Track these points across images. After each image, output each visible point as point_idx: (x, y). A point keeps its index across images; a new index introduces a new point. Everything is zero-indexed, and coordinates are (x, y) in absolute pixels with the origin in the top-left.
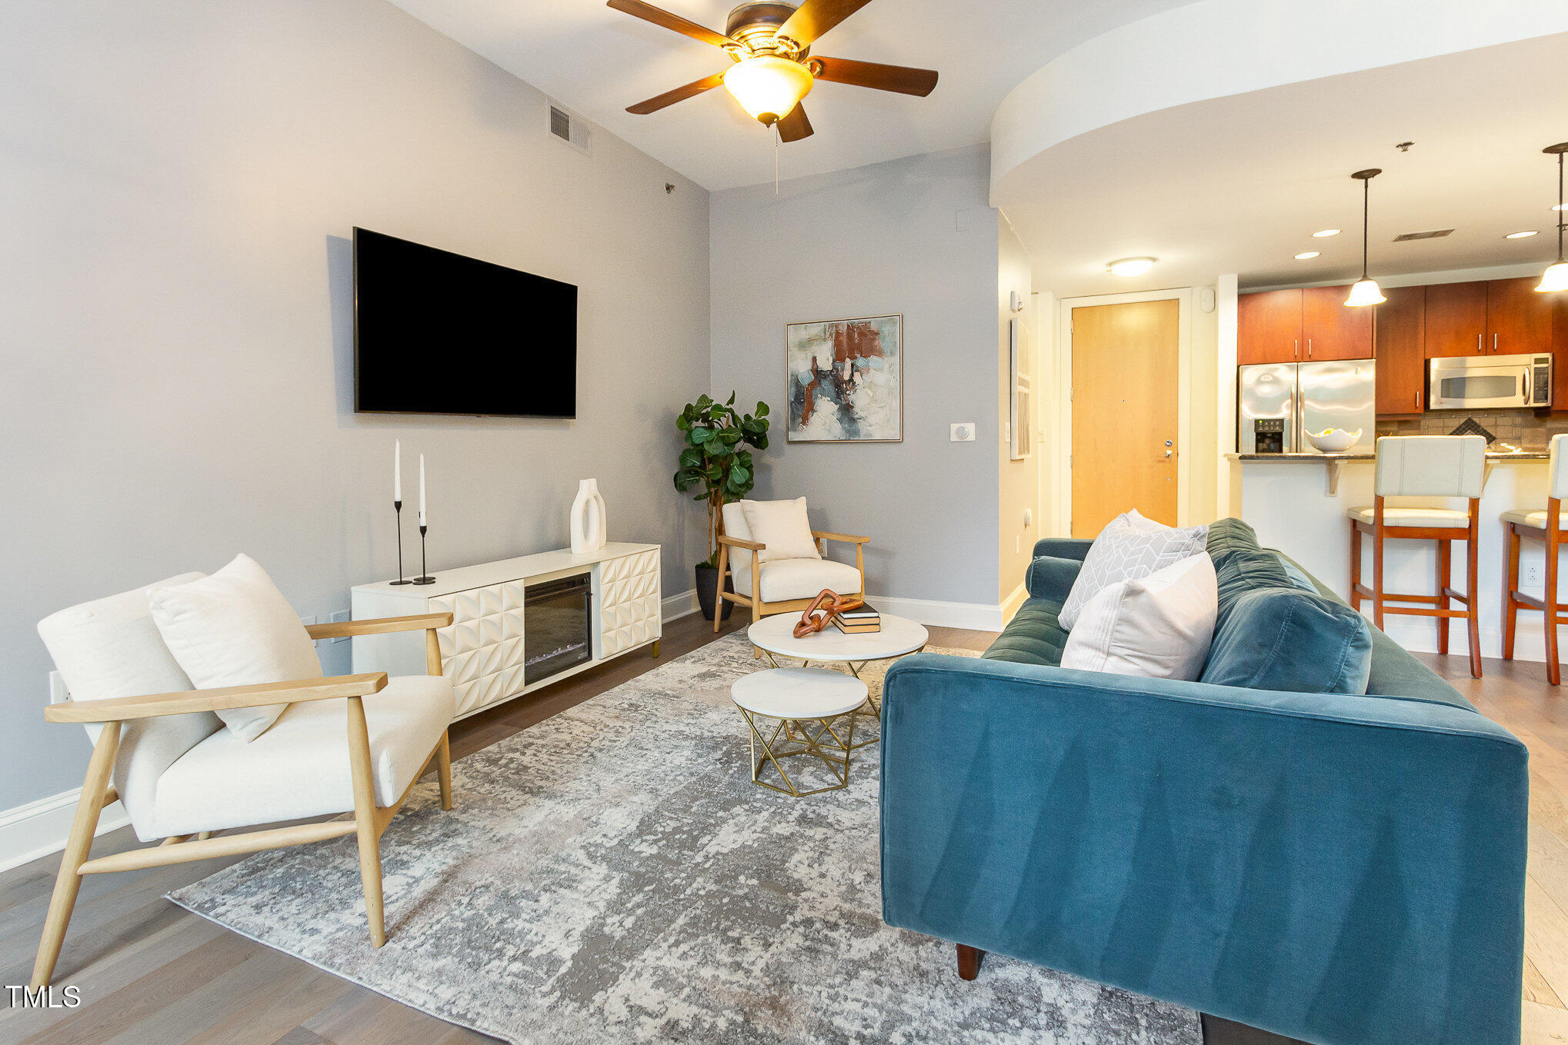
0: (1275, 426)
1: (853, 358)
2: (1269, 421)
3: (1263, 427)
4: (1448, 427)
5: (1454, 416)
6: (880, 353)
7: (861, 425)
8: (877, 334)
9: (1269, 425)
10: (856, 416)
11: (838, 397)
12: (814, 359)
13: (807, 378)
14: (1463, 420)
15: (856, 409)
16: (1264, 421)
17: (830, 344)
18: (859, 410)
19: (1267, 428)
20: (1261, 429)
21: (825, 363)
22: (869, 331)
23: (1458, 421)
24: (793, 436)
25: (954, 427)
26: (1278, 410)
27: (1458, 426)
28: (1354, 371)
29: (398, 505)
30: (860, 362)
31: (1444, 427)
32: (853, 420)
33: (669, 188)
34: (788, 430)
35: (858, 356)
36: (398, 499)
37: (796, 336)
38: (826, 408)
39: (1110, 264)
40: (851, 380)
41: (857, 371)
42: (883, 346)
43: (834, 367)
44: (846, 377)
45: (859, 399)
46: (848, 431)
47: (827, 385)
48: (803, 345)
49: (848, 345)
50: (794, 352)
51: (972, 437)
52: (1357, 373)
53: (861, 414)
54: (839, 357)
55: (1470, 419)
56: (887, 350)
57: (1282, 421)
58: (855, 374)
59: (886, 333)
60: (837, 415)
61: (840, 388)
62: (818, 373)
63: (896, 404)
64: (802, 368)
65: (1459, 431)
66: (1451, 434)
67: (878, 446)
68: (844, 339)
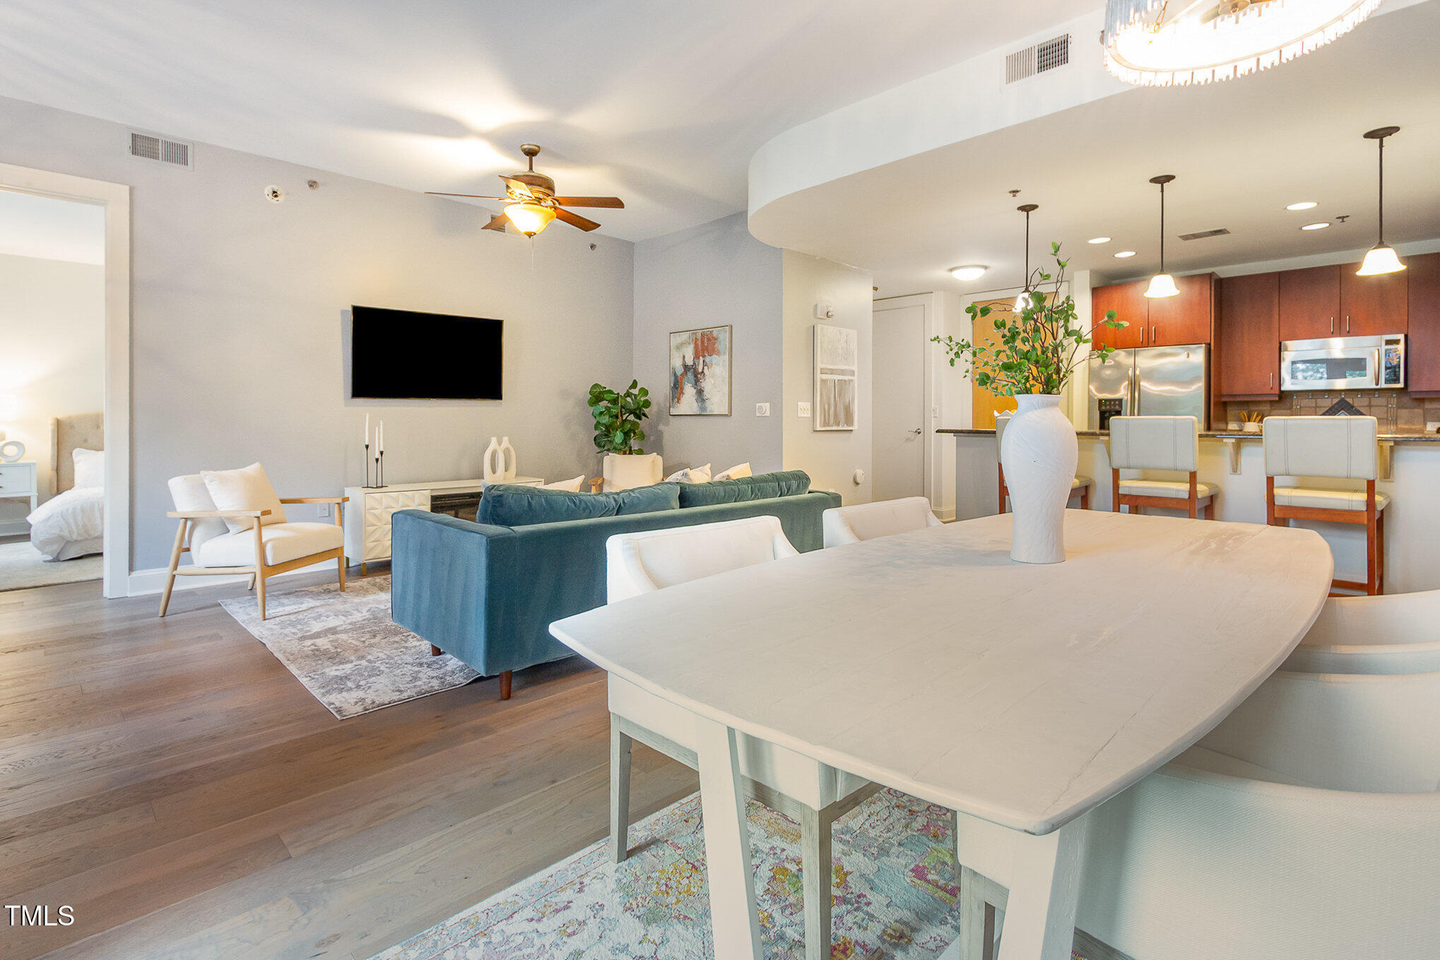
0: (1115, 405)
1: (704, 356)
2: (1110, 400)
3: (1106, 406)
4: (1320, 407)
5: (1326, 397)
6: (718, 354)
7: (708, 403)
8: (717, 339)
9: (1110, 405)
10: (705, 398)
11: (696, 384)
12: (684, 357)
13: (680, 371)
14: (1335, 401)
15: (705, 393)
16: (1106, 400)
17: (692, 346)
18: (707, 394)
19: (1108, 407)
20: (1103, 408)
21: (689, 362)
22: (713, 337)
23: (1328, 403)
24: (673, 411)
25: (758, 405)
26: (1117, 391)
27: (1330, 406)
28: (1186, 356)
29: (367, 447)
30: (708, 359)
31: (1316, 407)
32: (703, 400)
33: (593, 247)
34: (670, 407)
35: (707, 355)
36: (367, 443)
37: (677, 340)
38: (689, 391)
39: (951, 270)
40: (703, 372)
41: (706, 365)
42: (720, 347)
43: (694, 363)
44: (700, 370)
45: (707, 384)
46: (701, 408)
47: (690, 374)
48: (679, 347)
49: (702, 347)
50: (673, 351)
51: (768, 414)
52: (1188, 357)
53: (708, 396)
54: (696, 357)
55: (1342, 399)
56: (722, 351)
57: (1120, 400)
58: (706, 368)
59: (721, 338)
60: (695, 397)
61: (697, 377)
62: (686, 367)
63: (726, 389)
64: (678, 364)
65: (1332, 411)
66: (1324, 414)
67: (716, 418)
68: (699, 343)
